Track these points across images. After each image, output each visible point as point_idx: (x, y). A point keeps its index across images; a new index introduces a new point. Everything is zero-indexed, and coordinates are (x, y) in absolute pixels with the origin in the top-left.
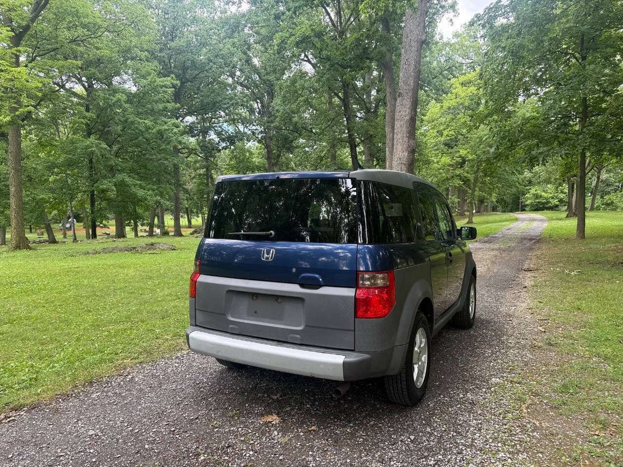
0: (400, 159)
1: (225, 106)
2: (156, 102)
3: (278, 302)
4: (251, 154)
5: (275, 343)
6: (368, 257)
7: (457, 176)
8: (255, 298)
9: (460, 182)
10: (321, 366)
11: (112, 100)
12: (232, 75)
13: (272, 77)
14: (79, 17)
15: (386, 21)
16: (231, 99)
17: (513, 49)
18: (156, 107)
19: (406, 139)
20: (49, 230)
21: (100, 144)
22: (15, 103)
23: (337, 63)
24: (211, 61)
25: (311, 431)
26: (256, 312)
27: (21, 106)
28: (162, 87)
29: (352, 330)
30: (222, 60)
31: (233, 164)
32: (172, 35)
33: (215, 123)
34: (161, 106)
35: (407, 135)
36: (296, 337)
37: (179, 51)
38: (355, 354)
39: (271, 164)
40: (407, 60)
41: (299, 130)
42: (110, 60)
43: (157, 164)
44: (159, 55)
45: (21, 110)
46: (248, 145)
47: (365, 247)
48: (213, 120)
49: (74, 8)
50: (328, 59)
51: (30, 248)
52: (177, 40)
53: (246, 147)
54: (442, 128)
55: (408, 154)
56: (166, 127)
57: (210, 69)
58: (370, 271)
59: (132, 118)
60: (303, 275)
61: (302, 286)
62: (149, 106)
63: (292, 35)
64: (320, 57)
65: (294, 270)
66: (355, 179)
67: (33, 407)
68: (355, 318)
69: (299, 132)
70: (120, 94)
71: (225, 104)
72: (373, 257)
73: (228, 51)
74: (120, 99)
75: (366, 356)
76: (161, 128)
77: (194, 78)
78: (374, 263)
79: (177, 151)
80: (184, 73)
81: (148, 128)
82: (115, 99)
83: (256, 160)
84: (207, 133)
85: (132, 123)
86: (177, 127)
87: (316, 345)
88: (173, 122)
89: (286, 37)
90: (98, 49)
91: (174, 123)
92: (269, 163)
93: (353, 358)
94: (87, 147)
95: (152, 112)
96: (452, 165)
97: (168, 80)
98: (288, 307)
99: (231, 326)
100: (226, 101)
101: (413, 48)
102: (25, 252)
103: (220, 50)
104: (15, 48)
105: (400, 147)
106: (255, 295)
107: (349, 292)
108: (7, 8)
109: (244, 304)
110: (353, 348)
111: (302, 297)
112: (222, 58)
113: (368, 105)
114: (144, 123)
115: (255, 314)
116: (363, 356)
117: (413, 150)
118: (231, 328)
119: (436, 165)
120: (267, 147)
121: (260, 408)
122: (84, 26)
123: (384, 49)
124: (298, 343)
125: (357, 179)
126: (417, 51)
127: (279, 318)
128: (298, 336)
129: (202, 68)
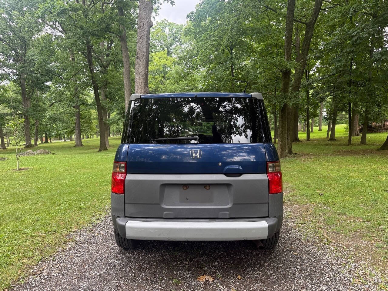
3: (206, 189)
5: (208, 220)
8: (185, 188)
19: (143, 86)
23: (88, 32)
36: (226, 214)
38: (270, 219)
39: (26, 98)
40: (141, 36)
41: (49, 75)
60: (227, 167)
61: (227, 175)
64: (75, 26)
65: (220, 164)
66: (257, 98)
68: (269, 194)
69: (50, 77)
75: (276, 219)
98: (216, 192)
99: (165, 212)
105: (140, 91)
106: (186, 186)
107: (263, 177)
109: (176, 193)
110: (268, 216)
113: (103, 63)
115: (187, 200)
118: (166, 214)
120: (21, 86)
123: (121, 27)
124: (227, 217)
127: (209, 201)
128: (227, 212)
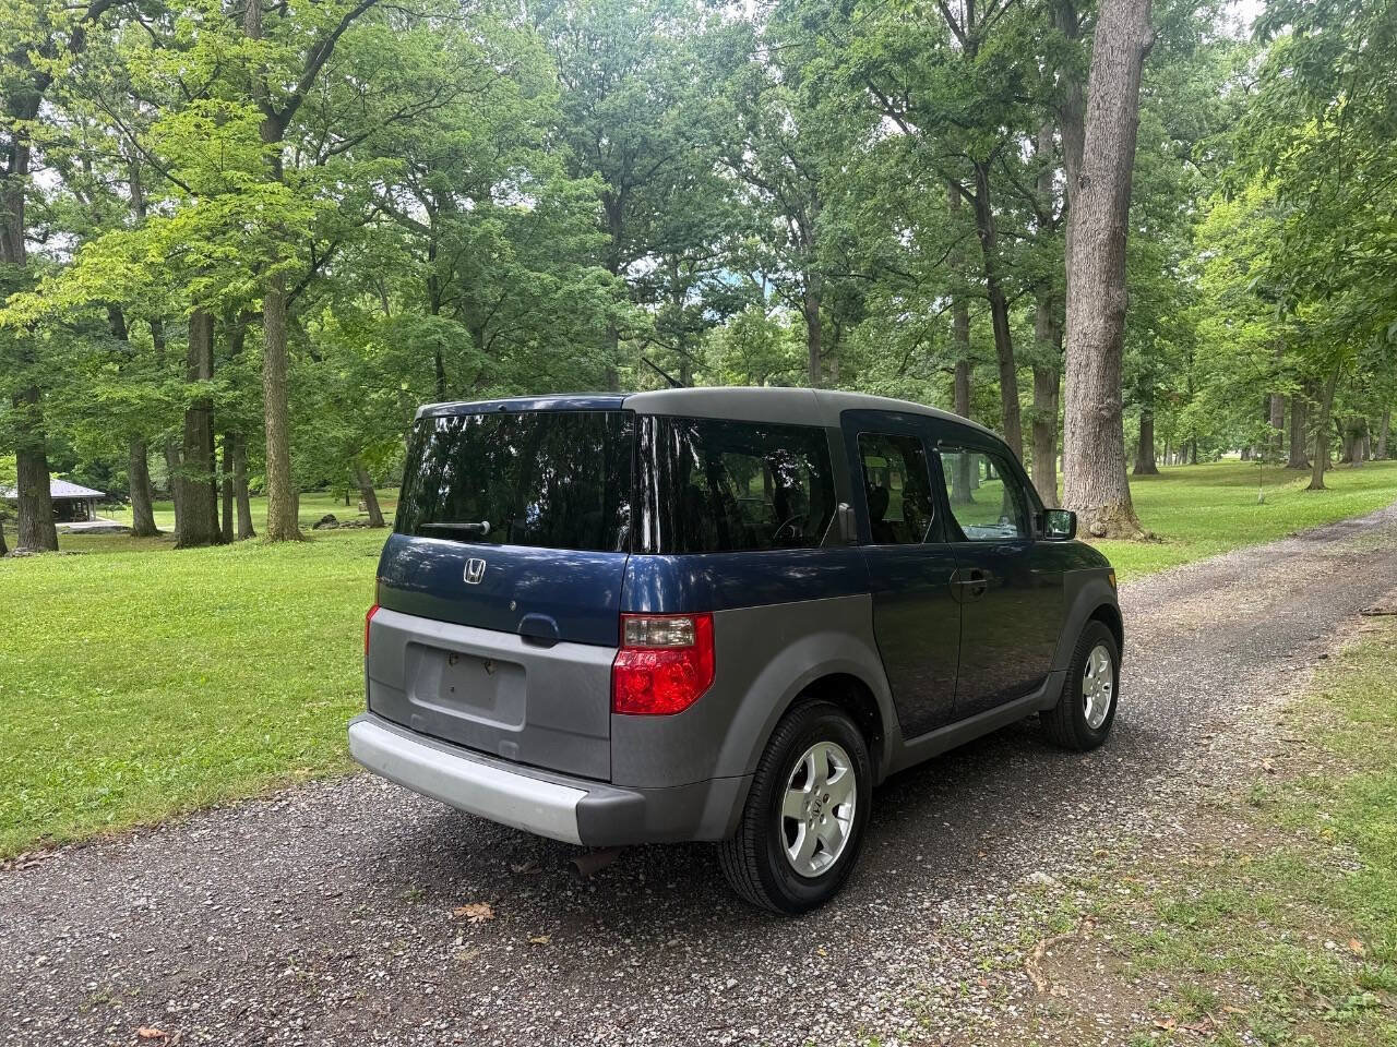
0: (1085, 334)
1: (712, 232)
2: (565, 232)
3: (488, 671)
4: (777, 332)
5: (477, 756)
6: (659, 584)
7: (1285, 370)
8: (454, 661)
9: (1295, 386)
10: (537, 810)
11: (474, 233)
12: (736, 161)
13: (821, 158)
14: (401, 69)
15: (1066, 6)
16: (725, 214)
17: (1307, 58)
18: (563, 245)
19: (1101, 289)
20: (371, 503)
21: (453, 327)
22: (264, 253)
24: (683, 135)
25: (532, 944)
26: (453, 690)
27: (277, 260)
28: (578, 198)
29: (604, 739)
30: (706, 131)
31: (738, 358)
32: (602, 85)
33: (703, 271)
34: (572, 241)
35: (1104, 278)
36: (511, 747)
37: (615, 119)
38: (611, 790)
39: (818, 354)
40: (1102, 97)
41: (884, 270)
42: (475, 150)
43: (565, 364)
44: (574, 130)
45: (273, 266)
46: (772, 314)
47: (655, 561)
48: (699, 262)
49: (391, 50)
50: (926, 108)
51: (302, 539)
52: (610, 97)
53: (767, 319)
54: (1246, 251)
55: (1106, 322)
56: (582, 286)
57: (681, 152)
58: (662, 613)
59: (515, 269)
60: (527, 616)
61: (528, 639)
62: (550, 242)
63: (841, 62)
65: (514, 605)
66: (633, 411)
67: (84, 845)
68: (612, 712)
70: (492, 220)
71: (711, 227)
72: (669, 584)
73: (720, 110)
74: (490, 232)
75: (632, 796)
76: (572, 287)
77: (649, 175)
78: (671, 596)
79: (614, 335)
80: (628, 167)
81: (546, 291)
82: (479, 232)
83: (791, 349)
84: (683, 292)
85: (516, 280)
86: (605, 284)
87: (542, 765)
88: (595, 274)
89: (828, 68)
90: (446, 127)
91: (599, 276)
92: (813, 353)
93: (603, 797)
94: (428, 332)
95: (557, 256)
96: (1270, 345)
97: (591, 184)
98: (504, 684)
99: (414, 715)
100: (712, 222)
101: (1119, 67)
102: (291, 546)
103: (704, 108)
104: (269, 145)
105: (1084, 306)
106: (454, 655)
107: (603, 657)
108: (256, 66)
109: (436, 671)
110: (609, 779)
111: (523, 663)
112: (707, 126)
113: (1043, 207)
114: (539, 278)
115: (451, 694)
116: (625, 794)
117: (1119, 312)
118: (415, 719)
119: (1231, 345)
120: (809, 316)
121: (470, 888)
122: (411, 86)
124: (514, 758)
125: (637, 412)
126: (1128, 74)
127: (485, 704)
128: (514, 745)
129: (662, 152)
